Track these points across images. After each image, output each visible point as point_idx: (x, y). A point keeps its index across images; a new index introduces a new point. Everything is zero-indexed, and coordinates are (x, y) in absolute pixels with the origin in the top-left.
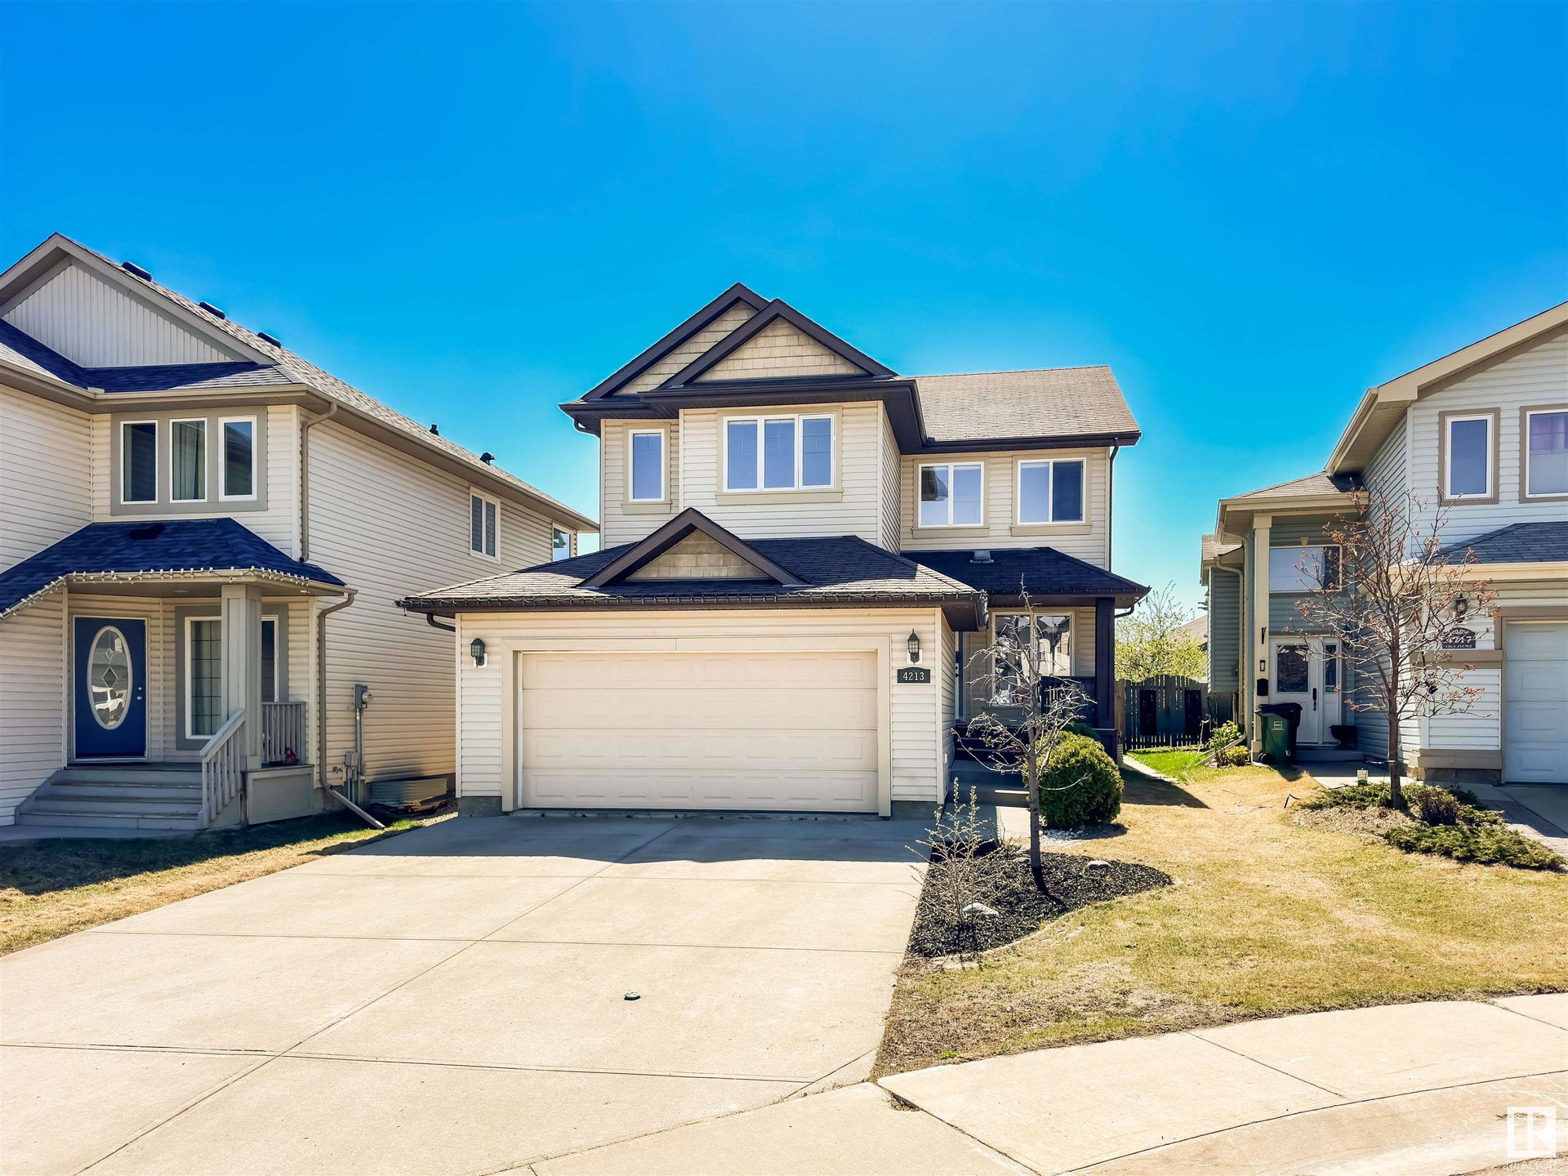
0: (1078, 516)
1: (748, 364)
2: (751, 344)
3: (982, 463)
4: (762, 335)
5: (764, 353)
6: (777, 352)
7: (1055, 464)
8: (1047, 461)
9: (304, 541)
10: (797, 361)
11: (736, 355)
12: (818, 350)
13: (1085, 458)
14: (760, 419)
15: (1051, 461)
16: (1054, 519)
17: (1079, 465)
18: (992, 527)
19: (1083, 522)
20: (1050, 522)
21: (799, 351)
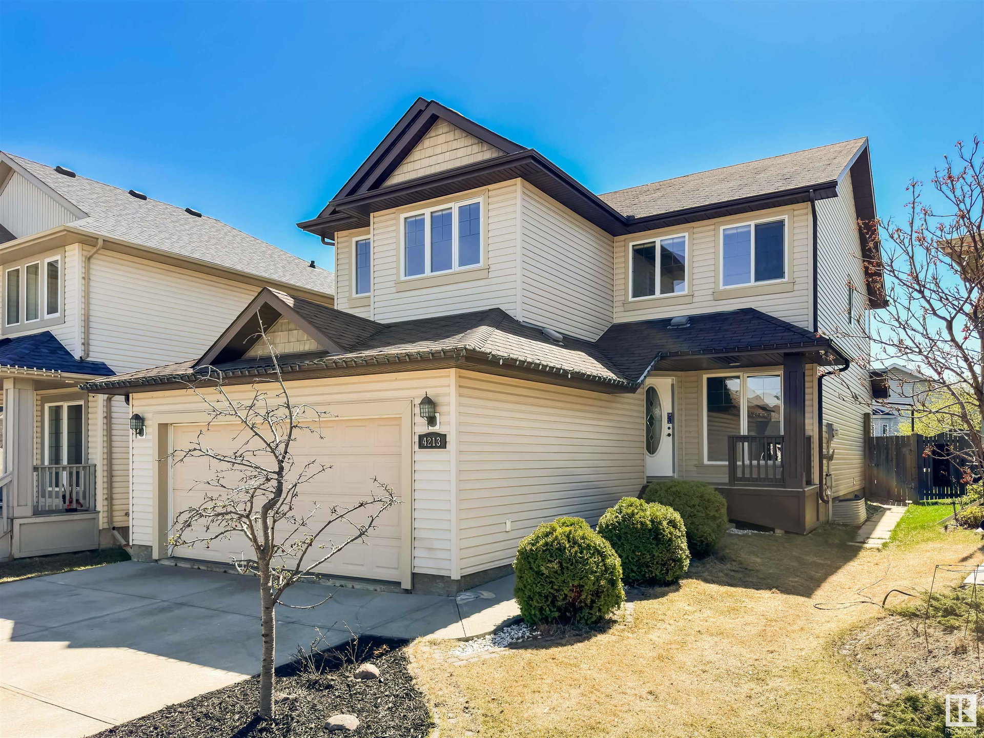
0: (781, 275)
1: (418, 165)
2: (419, 147)
3: (686, 234)
4: (428, 136)
5: (429, 152)
6: (438, 150)
7: (756, 226)
8: (749, 223)
9: (86, 344)
10: (453, 154)
11: (411, 158)
12: (469, 141)
13: (786, 216)
14: (426, 211)
15: (752, 224)
16: (757, 279)
17: (781, 224)
18: (696, 294)
19: (786, 280)
20: (753, 283)
21: (455, 145)
